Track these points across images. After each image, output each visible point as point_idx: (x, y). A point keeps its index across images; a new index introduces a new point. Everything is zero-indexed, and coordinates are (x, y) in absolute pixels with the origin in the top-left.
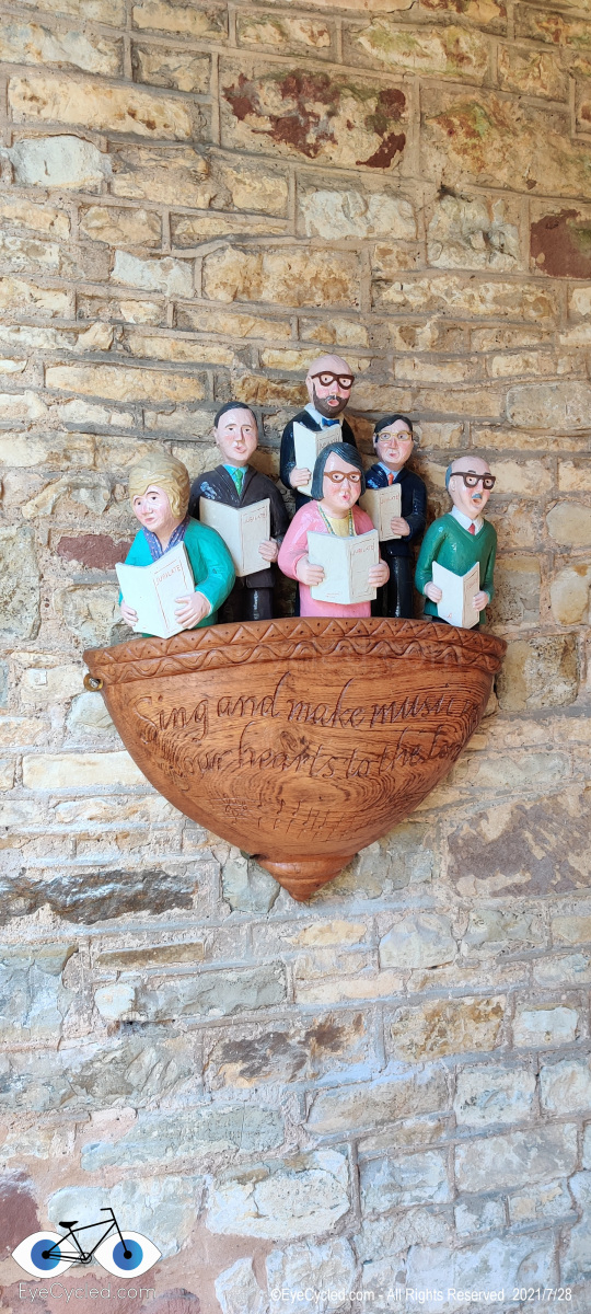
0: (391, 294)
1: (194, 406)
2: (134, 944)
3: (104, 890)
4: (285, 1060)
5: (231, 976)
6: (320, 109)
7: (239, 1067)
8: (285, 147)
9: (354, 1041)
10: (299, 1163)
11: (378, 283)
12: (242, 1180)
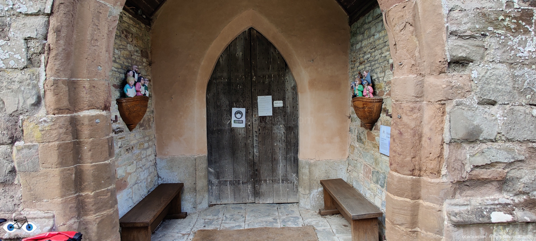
0: (132, 57)
1: (121, 69)
2: (120, 137)
3: (118, 130)
4: (130, 151)
5: (126, 141)
6: (128, 34)
7: (127, 152)
8: (126, 38)
9: (134, 148)
10: (133, 163)
11: (132, 56)
12: (129, 165)
